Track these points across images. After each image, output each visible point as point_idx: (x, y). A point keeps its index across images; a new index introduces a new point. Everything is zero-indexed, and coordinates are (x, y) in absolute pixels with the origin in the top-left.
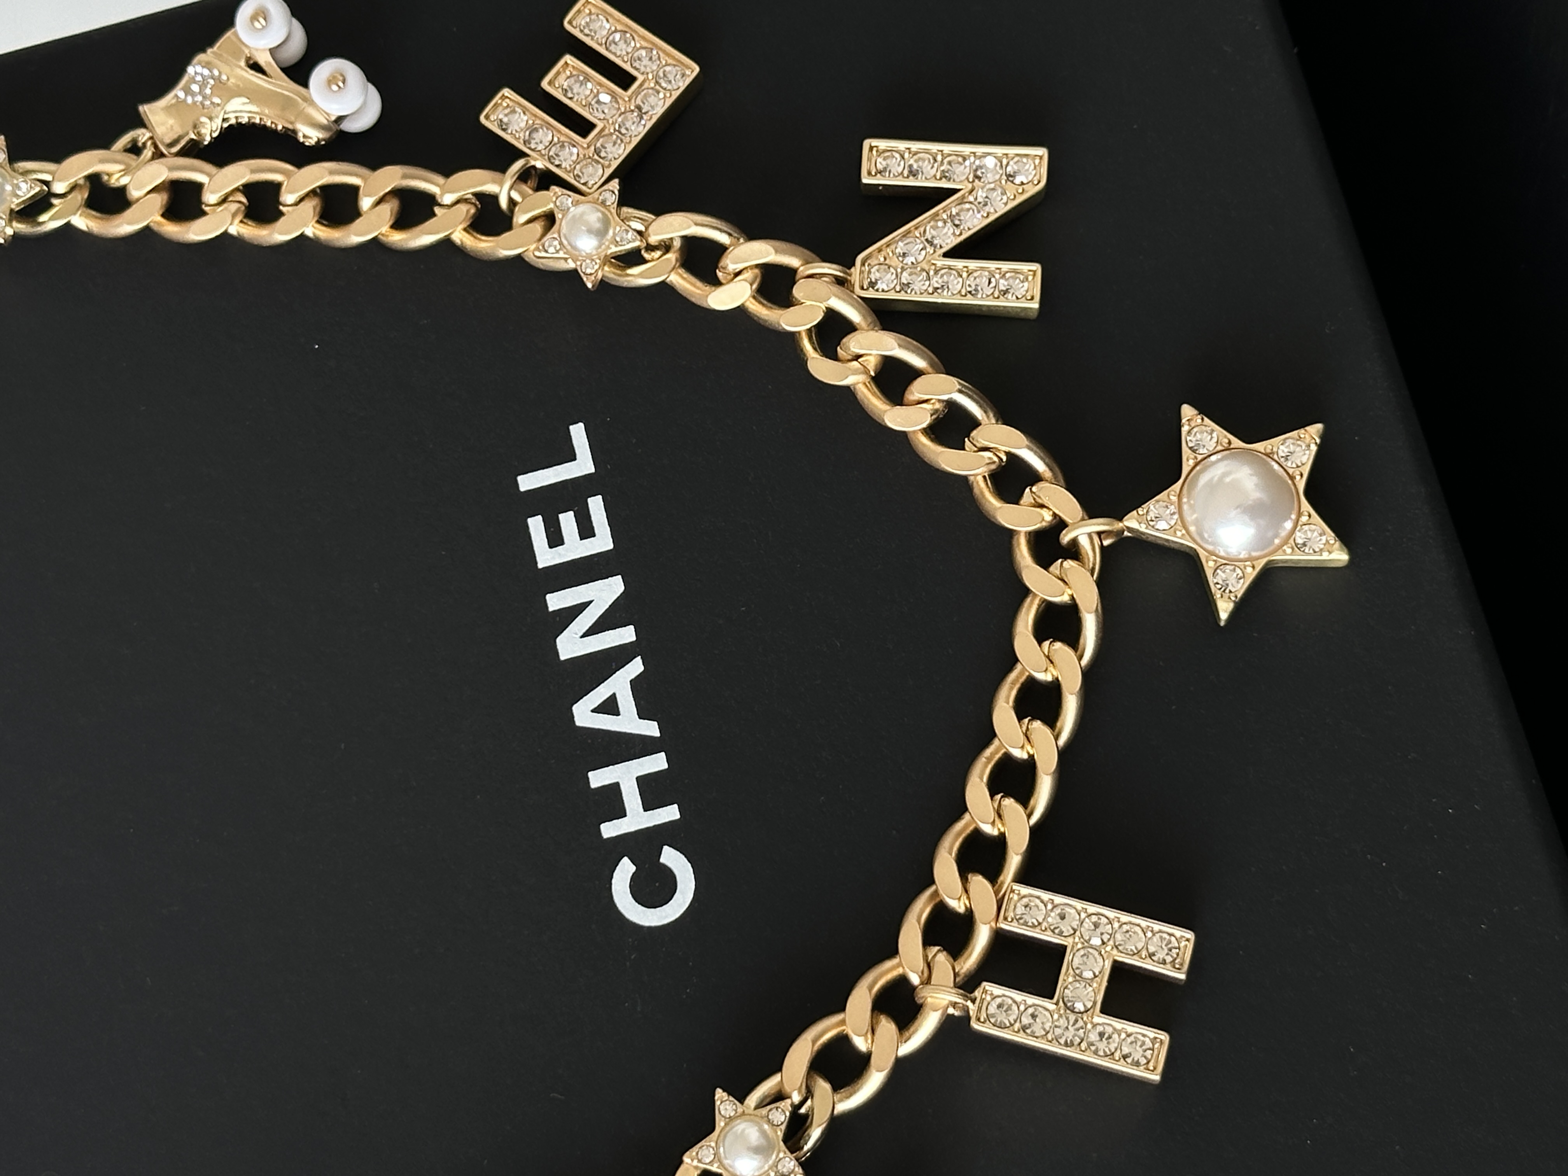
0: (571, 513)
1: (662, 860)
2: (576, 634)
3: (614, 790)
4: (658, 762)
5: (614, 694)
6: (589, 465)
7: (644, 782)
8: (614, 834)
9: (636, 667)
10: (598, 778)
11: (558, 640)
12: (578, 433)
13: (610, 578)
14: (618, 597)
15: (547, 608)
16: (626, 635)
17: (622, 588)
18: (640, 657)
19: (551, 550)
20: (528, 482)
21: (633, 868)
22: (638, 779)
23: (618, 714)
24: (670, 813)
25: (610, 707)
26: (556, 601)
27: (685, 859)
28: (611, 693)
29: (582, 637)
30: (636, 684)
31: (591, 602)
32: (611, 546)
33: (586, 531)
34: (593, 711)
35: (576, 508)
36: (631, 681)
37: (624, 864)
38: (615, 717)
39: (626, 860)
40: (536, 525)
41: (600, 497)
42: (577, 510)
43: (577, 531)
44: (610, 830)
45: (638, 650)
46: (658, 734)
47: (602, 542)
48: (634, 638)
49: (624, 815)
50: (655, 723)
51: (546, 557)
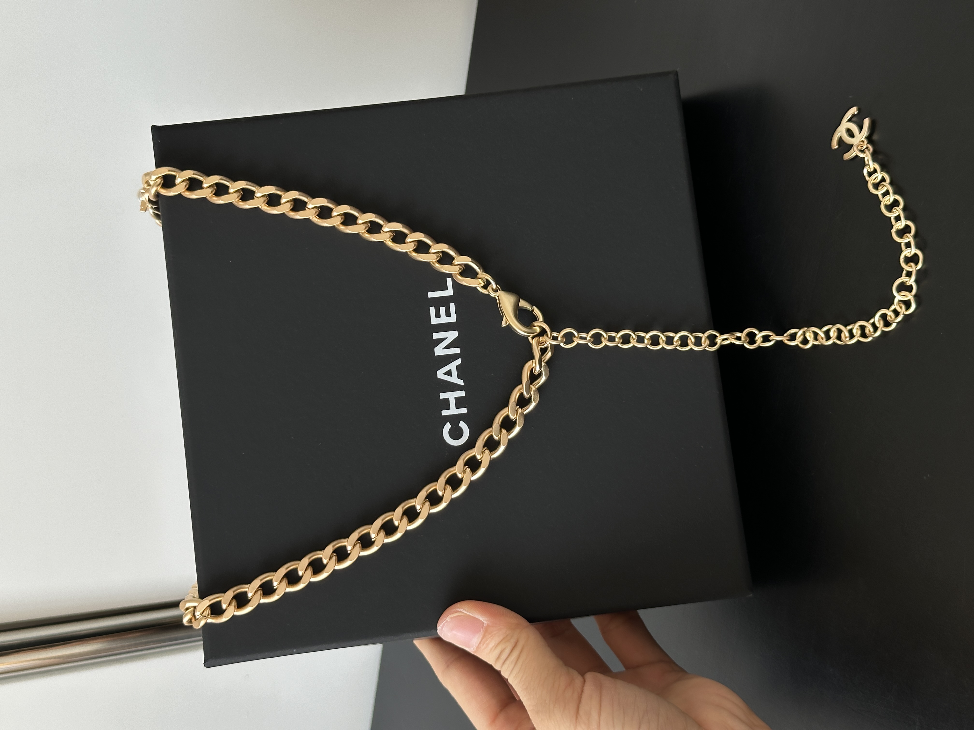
0: (444, 308)
1: (460, 425)
2: (441, 348)
3: (447, 400)
4: (462, 394)
5: (451, 370)
6: (451, 292)
7: (457, 399)
8: (446, 415)
9: (459, 362)
10: (443, 396)
11: (435, 349)
12: (449, 281)
13: (454, 331)
14: (456, 338)
15: (433, 338)
16: (457, 351)
17: (457, 335)
19: (436, 319)
20: (431, 295)
22: (455, 398)
24: (464, 411)
25: (449, 373)
26: (436, 336)
27: (467, 426)
29: (443, 349)
30: (458, 367)
31: (447, 338)
32: (455, 321)
33: (448, 314)
34: (443, 374)
35: (446, 306)
37: (447, 424)
38: (450, 377)
39: (448, 423)
40: (432, 310)
41: (454, 304)
43: (445, 314)
44: (444, 413)
45: (460, 356)
46: (463, 385)
47: (453, 319)
48: (459, 352)
49: (449, 409)
50: (463, 381)
51: (434, 321)
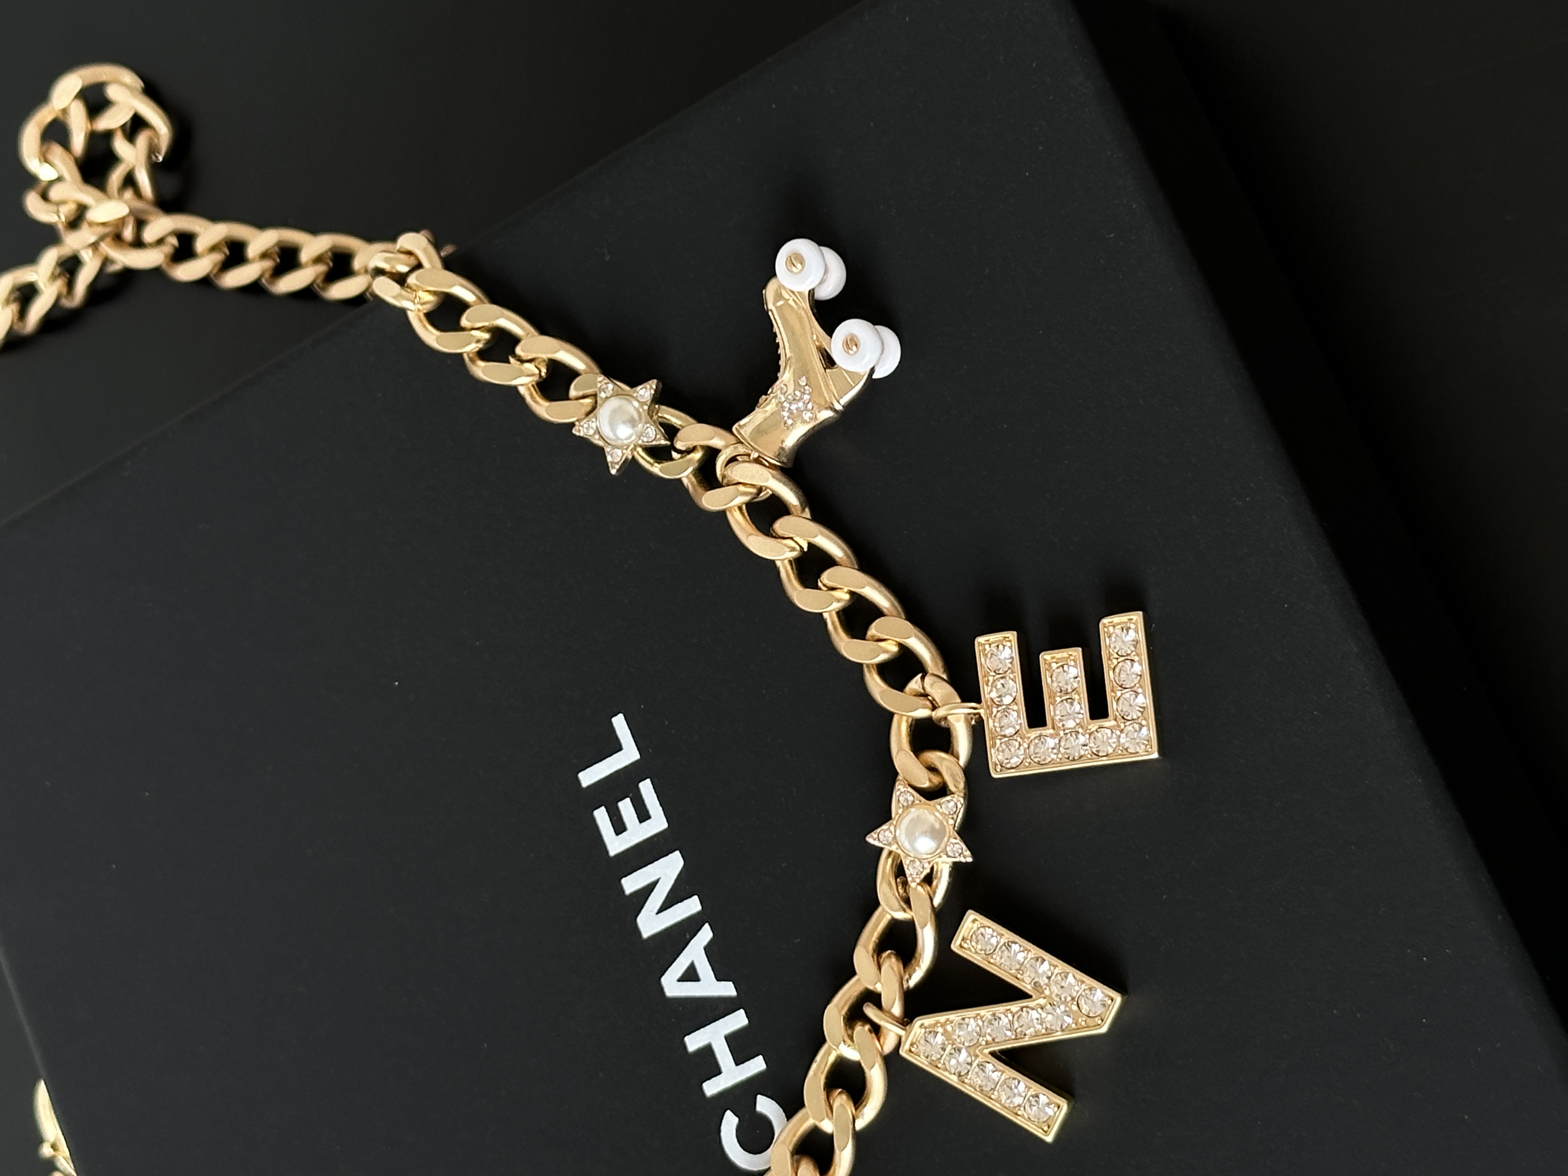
0: (628, 800)
1: (758, 1109)
2: (652, 911)
3: (707, 1051)
4: (738, 1020)
5: (693, 963)
6: (634, 752)
7: (732, 1039)
8: (715, 1091)
9: (706, 934)
10: (694, 1042)
11: (639, 919)
12: (619, 723)
13: (670, 855)
14: (680, 872)
15: (624, 892)
16: (692, 906)
17: (682, 863)
19: (617, 837)
20: (588, 777)
21: (736, 1120)
22: (726, 1037)
23: (699, 980)
24: (758, 1065)
25: (691, 975)
26: (631, 884)
27: (776, 1104)
28: (690, 961)
29: (657, 914)
30: (710, 950)
31: (658, 880)
32: (666, 825)
33: (643, 815)
34: (679, 981)
35: (631, 795)
36: (705, 949)
37: (728, 1117)
38: (697, 983)
39: (729, 1113)
40: (601, 816)
41: (648, 780)
42: (633, 795)
43: (636, 816)
44: (712, 1088)
45: (705, 917)
46: (735, 993)
47: (658, 823)
48: (700, 908)
49: (720, 1073)
50: (731, 983)
51: (615, 845)
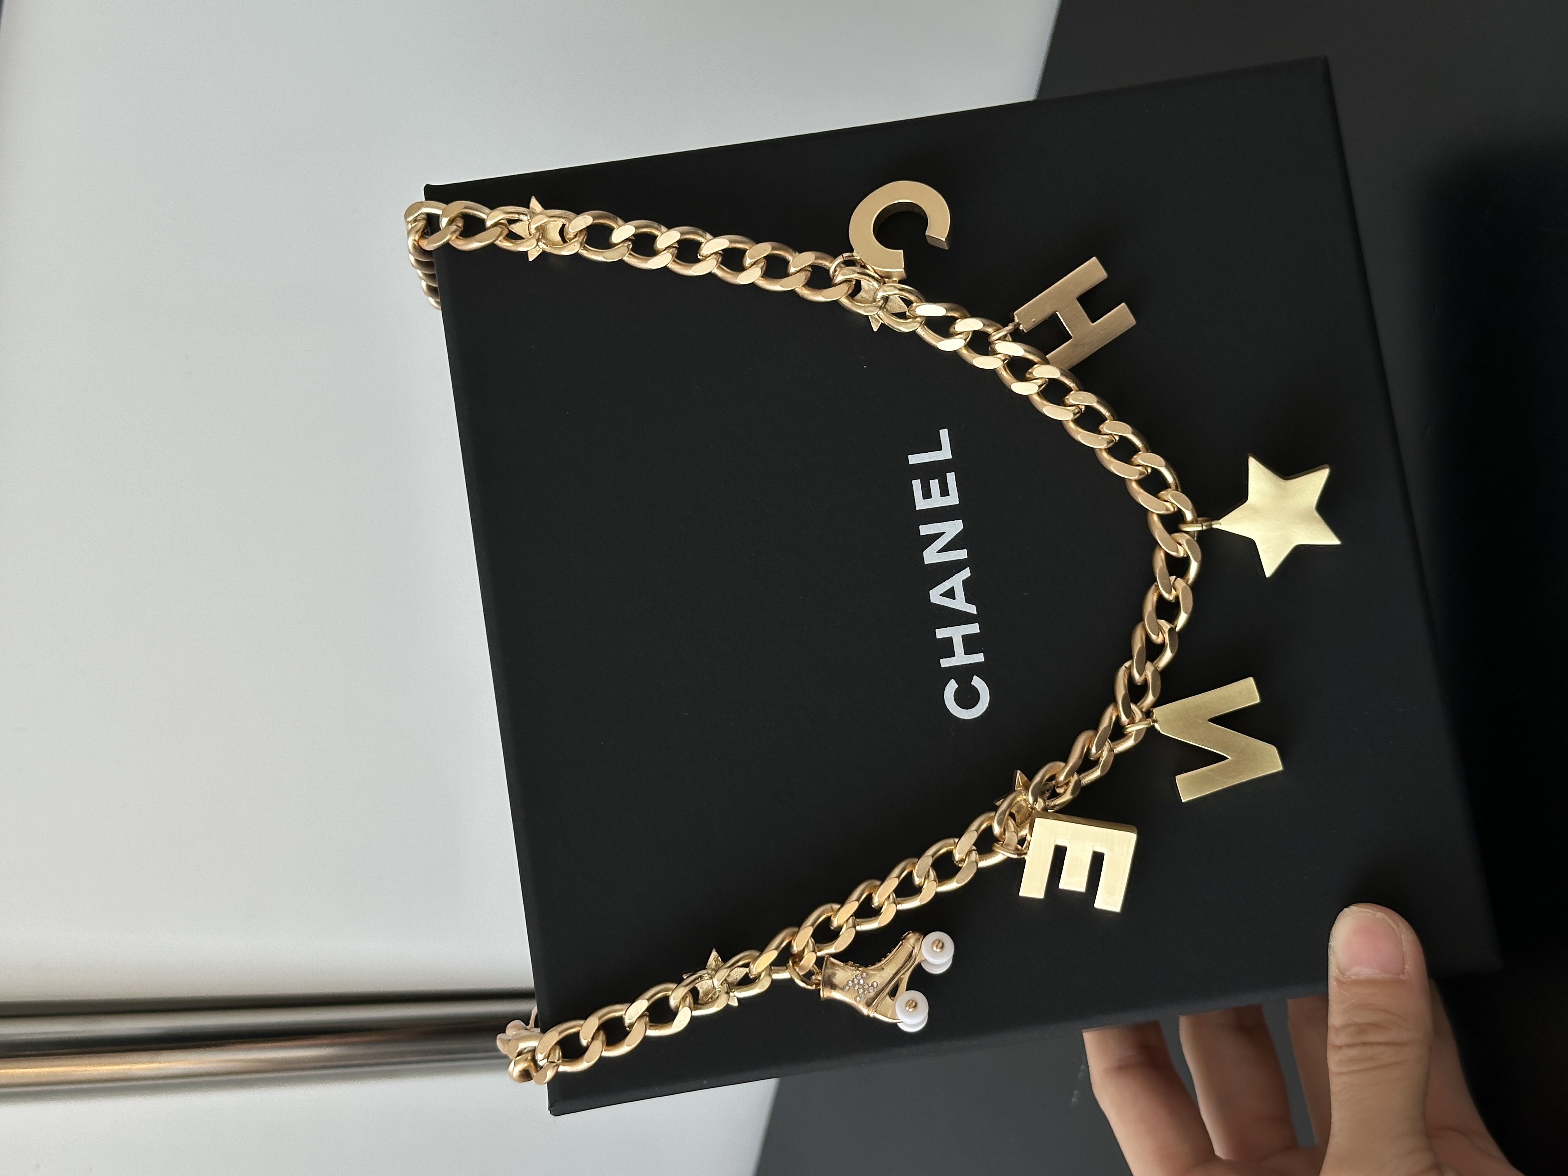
0: (937, 481)
1: (973, 683)
2: (935, 550)
3: (949, 641)
4: (974, 629)
5: (953, 588)
6: (949, 454)
7: (966, 639)
8: (947, 666)
9: (966, 573)
10: (941, 633)
11: (924, 553)
12: (944, 434)
13: (956, 521)
14: (959, 532)
15: (920, 533)
16: (962, 554)
17: (962, 527)
18: (968, 568)
19: (924, 500)
20: (914, 459)
21: (957, 686)
22: (963, 636)
23: (954, 598)
24: (979, 658)
25: (950, 594)
26: (925, 530)
27: (985, 684)
28: (952, 586)
29: (937, 552)
30: (966, 583)
31: (944, 533)
32: (958, 503)
33: (944, 492)
34: (940, 595)
36: (963, 581)
37: (952, 683)
38: (953, 600)
39: (953, 681)
40: (917, 484)
41: (954, 473)
42: (940, 479)
43: (940, 491)
44: (945, 663)
45: (968, 564)
46: (975, 613)
47: (953, 499)
48: (966, 557)
49: (954, 656)
50: (975, 606)
51: (921, 504)
